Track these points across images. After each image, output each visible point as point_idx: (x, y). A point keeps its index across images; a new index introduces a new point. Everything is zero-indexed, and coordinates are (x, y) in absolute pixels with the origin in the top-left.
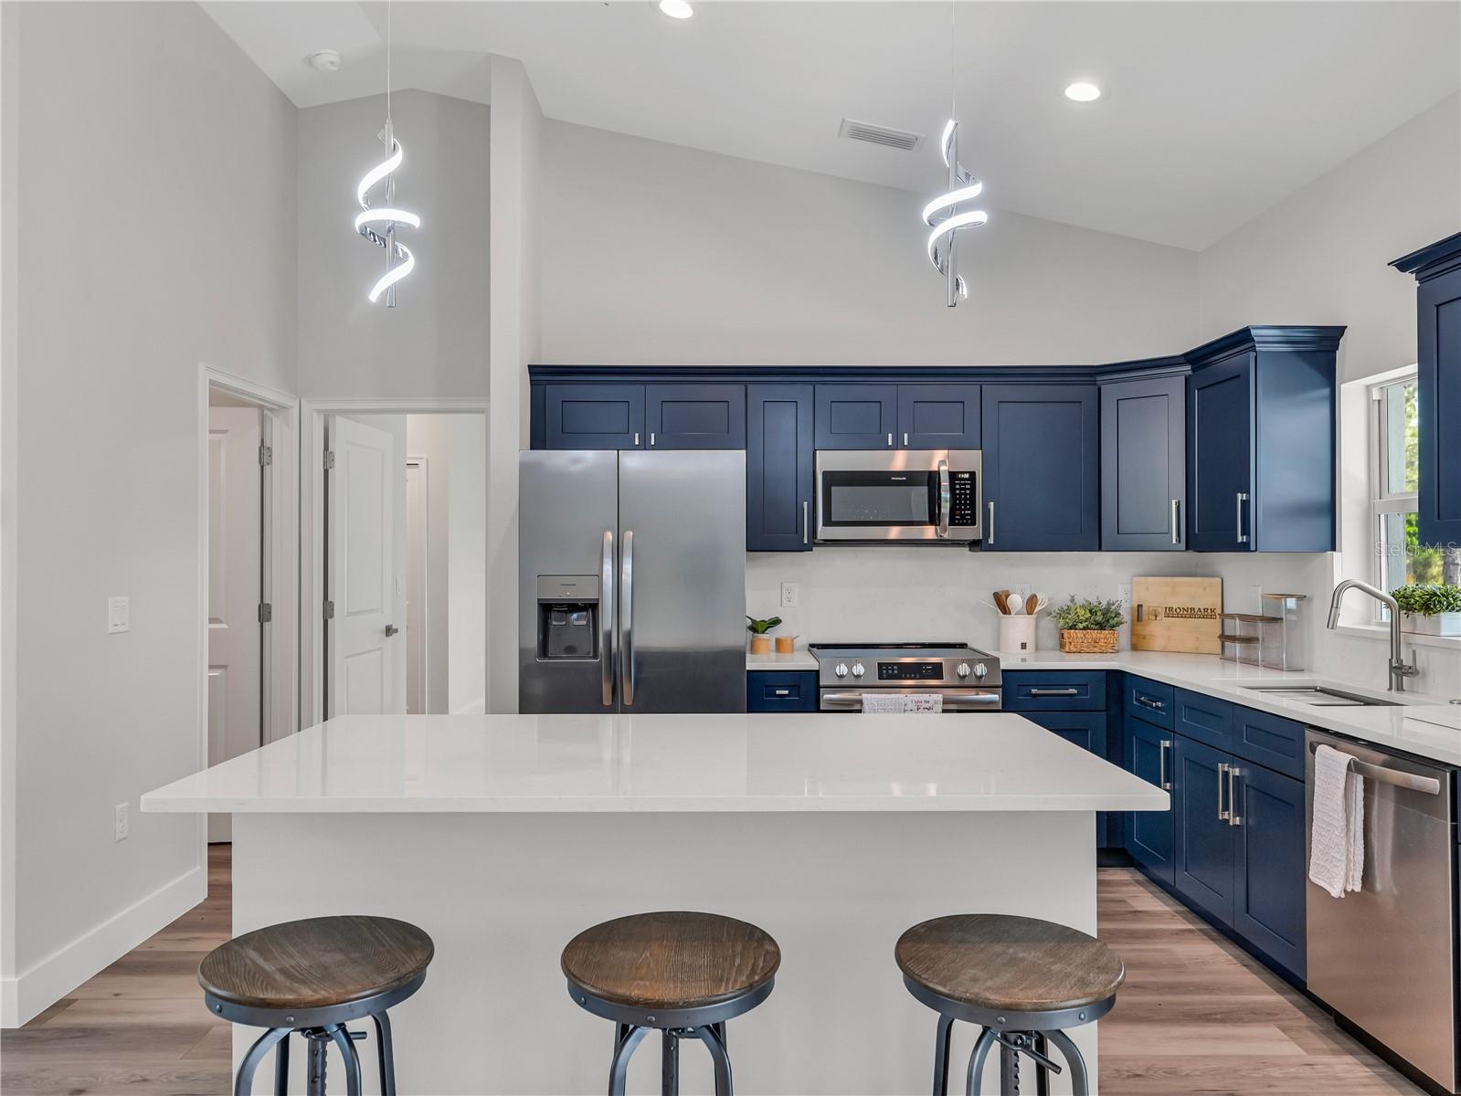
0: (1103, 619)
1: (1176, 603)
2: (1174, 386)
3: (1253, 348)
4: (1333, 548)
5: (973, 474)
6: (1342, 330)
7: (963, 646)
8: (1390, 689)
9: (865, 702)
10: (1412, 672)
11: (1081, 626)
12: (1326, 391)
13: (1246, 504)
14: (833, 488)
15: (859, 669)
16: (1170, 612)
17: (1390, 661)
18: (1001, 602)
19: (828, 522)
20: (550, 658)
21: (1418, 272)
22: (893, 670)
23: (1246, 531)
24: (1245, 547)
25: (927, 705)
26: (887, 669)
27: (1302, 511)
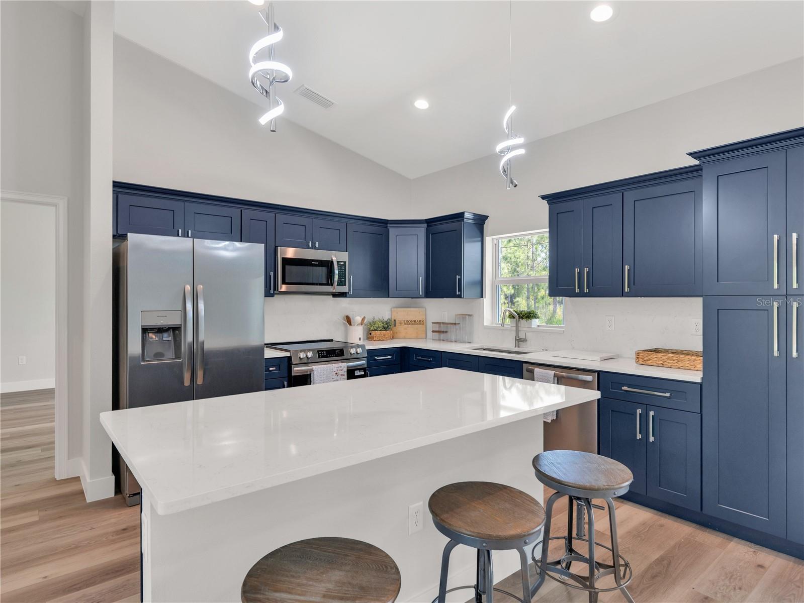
0: (387, 326)
1: (409, 318)
2: (422, 231)
3: (463, 220)
4: (482, 297)
5: (345, 263)
6: (487, 217)
7: (332, 340)
8: (516, 347)
9: (314, 369)
10: (524, 341)
11: (379, 329)
12: (480, 239)
13: (460, 280)
14: (286, 266)
15: (310, 354)
16: (407, 322)
17: (516, 337)
18: (348, 320)
19: (284, 282)
20: (147, 361)
21: (548, 201)
22: (324, 353)
23: (460, 290)
24: (460, 296)
25: (341, 369)
26: (321, 353)
27: (473, 284)
